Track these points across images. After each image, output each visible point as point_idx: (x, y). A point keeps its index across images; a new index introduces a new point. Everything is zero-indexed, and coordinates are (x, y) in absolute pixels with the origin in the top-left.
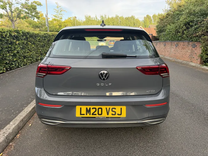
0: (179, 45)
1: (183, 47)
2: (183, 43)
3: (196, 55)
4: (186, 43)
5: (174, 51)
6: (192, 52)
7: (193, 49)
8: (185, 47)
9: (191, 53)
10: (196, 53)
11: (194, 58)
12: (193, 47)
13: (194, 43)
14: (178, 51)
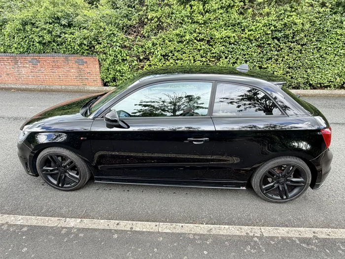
0: (42, 62)
1: (54, 64)
2: (50, 57)
3: (91, 75)
4: (60, 58)
5: (32, 72)
6: (80, 71)
7: (81, 67)
8: (59, 64)
9: (78, 73)
10: (89, 73)
11: (87, 79)
12: (79, 64)
13: (79, 58)
14: (42, 72)
